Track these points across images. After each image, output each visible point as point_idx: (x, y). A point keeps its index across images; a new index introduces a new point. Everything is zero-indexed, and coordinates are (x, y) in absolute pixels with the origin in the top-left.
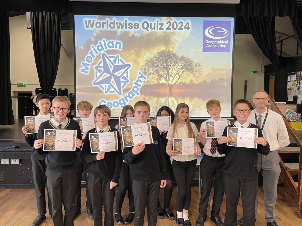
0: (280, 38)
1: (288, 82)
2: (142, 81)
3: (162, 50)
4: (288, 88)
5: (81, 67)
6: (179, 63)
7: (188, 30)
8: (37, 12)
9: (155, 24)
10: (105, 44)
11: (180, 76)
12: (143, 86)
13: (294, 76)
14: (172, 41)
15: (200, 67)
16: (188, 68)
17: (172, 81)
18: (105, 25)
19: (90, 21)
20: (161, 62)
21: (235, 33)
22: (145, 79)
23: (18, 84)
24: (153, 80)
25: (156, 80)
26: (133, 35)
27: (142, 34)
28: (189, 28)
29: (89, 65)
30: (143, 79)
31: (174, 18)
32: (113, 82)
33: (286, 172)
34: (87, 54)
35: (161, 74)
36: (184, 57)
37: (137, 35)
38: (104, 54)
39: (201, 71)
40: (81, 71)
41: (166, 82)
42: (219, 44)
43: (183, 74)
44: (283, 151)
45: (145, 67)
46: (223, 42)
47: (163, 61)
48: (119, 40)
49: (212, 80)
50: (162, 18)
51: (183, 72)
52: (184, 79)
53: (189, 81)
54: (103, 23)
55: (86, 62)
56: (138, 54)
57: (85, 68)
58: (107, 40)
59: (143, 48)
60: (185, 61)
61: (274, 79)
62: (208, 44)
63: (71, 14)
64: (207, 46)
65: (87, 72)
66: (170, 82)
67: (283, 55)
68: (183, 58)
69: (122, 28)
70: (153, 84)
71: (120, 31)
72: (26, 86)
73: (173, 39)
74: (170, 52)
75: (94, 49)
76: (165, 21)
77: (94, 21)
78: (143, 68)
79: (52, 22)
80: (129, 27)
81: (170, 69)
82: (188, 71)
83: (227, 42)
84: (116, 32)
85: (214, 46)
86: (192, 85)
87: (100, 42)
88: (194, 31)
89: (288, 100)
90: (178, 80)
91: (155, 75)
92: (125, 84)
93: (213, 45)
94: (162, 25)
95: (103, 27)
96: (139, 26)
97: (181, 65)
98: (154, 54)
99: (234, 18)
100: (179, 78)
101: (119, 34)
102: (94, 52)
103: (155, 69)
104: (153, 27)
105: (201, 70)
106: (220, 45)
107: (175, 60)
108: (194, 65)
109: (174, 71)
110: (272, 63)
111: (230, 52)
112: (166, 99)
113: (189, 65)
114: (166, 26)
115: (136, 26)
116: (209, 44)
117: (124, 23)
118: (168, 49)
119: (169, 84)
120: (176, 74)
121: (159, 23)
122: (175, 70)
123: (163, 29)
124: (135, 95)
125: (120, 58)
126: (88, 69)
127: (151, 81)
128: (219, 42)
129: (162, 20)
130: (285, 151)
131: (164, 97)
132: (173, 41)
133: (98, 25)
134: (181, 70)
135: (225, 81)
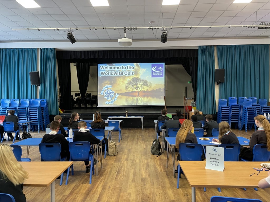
3: (134, 77)
15: (150, 84)
25: (132, 90)
36: (144, 79)
41: (136, 91)
43: (144, 87)
47: (135, 82)
49: (156, 89)
53: (146, 90)
66: (138, 90)
81: (138, 85)
91: (132, 87)
98: (131, 78)
99: (164, 63)
100: (142, 89)
107: (140, 81)
113: (146, 83)
120: (140, 87)
134: (142, 85)
135: (162, 90)
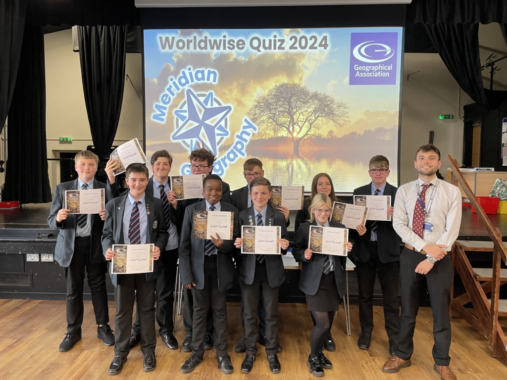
0: (491, 58)
1: (504, 133)
2: (250, 134)
3: (282, 83)
4: (503, 144)
5: (154, 111)
6: (310, 104)
7: (325, 49)
8: (88, 27)
9: (270, 41)
10: (191, 74)
11: (311, 125)
12: (252, 142)
14: (298, 68)
15: (344, 110)
16: (324, 111)
17: (299, 133)
18: (192, 44)
19: (167, 39)
20: (281, 103)
21: (405, 52)
22: (255, 129)
23: (60, 138)
24: (267, 132)
25: (273, 131)
26: (235, 60)
27: (250, 58)
28: (327, 45)
29: (165, 108)
30: (251, 131)
31: (302, 30)
32: (203, 135)
33: (474, 282)
34: (163, 90)
35: (280, 121)
36: (319, 93)
37: (242, 58)
38: (189, 91)
39: (347, 117)
40: (153, 118)
41: (289, 135)
42: (377, 71)
43: (317, 121)
44: (472, 248)
45: (255, 111)
46: (384, 68)
47: (283, 101)
48: (213, 67)
49: (366, 131)
51: (316, 118)
52: (318, 129)
53: (327, 133)
55: (162, 104)
56: (243, 90)
57: (159, 113)
59: (252, 81)
60: (319, 100)
61: (480, 128)
62: (358, 72)
63: (139, 27)
64: (358, 74)
65: (162, 120)
66: (295, 134)
67: (495, 88)
68: (317, 96)
69: (218, 48)
70: (267, 139)
71: (214, 54)
72: (73, 142)
73: (300, 64)
74: (296, 85)
75: (174, 83)
76: (288, 35)
77: (173, 38)
78: (250, 112)
79: (112, 41)
80: (229, 46)
81: (295, 113)
82: (324, 116)
83: (390, 68)
84: (208, 55)
85: (368, 75)
86: (331, 140)
87: (184, 71)
88: (335, 50)
89: (503, 165)
90: (308, 131)
91: (271, 123)
92: (222, 139)
93: (366, 72)
94: (283, 41)
95: (188, 48)
96: (245, 45)
97: (313, 106)
98: (269, 89)
99: (402, 28)
100: (310, 128)
101: (213, 57)
102: (173, 88)
103: (270, 113)
104: (267, 45)
105: (347, 115)
106: (379, 73)
107: (303, 99)
108: (335, 106)
109: (301, 116)
110: (475, 102)
111: (395, 84)
112: (288, 162)
113: (327, 106)
114: (288, 44)
115: (241, 44)
116: (360, 72)
117: (221, 40)
118: (293, 81)
119: (293, 138)
120: (305, 122)
121: (277, 39)
122: (303, 115)
123: (283, 48)
124: (237, 156)
125: (214, 96)
126: (163, 114)
127: (265, 132)
128: (377, 68)
129: (283, 34)
130: (475, 248)
131: (285, 159)
132: (301, 67)
133: (181, 44)
134: (313, 115)
135: (387, 133)
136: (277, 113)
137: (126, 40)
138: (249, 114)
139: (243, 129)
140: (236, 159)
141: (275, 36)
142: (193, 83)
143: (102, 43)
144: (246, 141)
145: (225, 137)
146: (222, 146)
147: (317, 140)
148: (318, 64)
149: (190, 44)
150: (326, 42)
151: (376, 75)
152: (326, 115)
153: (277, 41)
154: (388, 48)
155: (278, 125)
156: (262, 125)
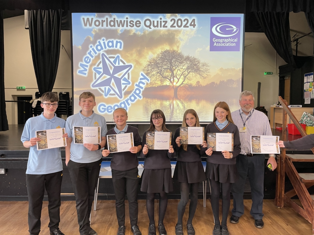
0: (295, 37)
1: (305, 83)
3: (166, 49)
4: (305, 90)
5: (79, 68)
6: (185, 63)
7: (193, 27)
8: (35, 11)
9: (158, 22)
10: (104, 43)
11: (185, 77)
12: (146, 89)
13: (311, 77)
14: (176, 40)
15: (207, 68)
16: (194, 68)
17: (177, 83)
18: (105, 23)
19: (88, 19)
20: (165, 63)
21: (245, 32)
22: (148, 80)
23: (17, 87)
24: (156, 82)
25: (160, 82)
26: (134, 34)
27: (144, 33)
28: (195, 25)
29: (87, 66)
30: (145, 81)
31: (178, 15)
33: (300, 183)
34: (85, 54)
35: (165, 75)
36: (190, 56)
37: (139, 33)
39: (209, 72)
40: (79, 73)
41: (171, 84)
42: (228, 42)
43: (189, 75)
44: (297, 160)
45: (148, 68)
46: (232, 40)
47: (167, 61)
48: (119, 39)
49: (221, 82)
50: (166, 15)
51: (188, 73)
52: (190, 80)
53: (196, 83)
54: (102, 21)
55: (84, 63)
56: (140, 54)
57: (83, 69)
58: (107, 39)
59: (146, 48)
60: (190, 61)
61: (290, 80)
62: (215, 43)
63: (69, 11)
64: (215, 44)
65: (85, 74)
66: (175, 84)
67: (298, 55)
68: (189, 58)
69: (123, 26)
70: (156, 86)
71: (120, 30)
72: (26, 89)
73: (178, 37)
74: (175, 51)
75: (93, 49)
76: (169, 18)
77: (92, 19)
79: (51, 22)
80: (130, 24)
81: (174, 69)
82: (194, 72)
83: (236, 40)
84: (116, 31)
85: (222, 45)
86: (199, 87)
87: (99, 41)
88: (200, 29)
89: (305, 103)
90: (183, 82)
91: (159, 76)
92: (126, 87)
93: (221, 43)
94: (166, 22)
95: (102, 26)
96: (141, 24)
97: (186, 65)
98: (157, 53)
99: (243, 14)
100: (185, 80)
101: (119, 32)
102: (92, 52)
103: (158, 70)
104: (156, 24)
105: (208, 71)
106: (229, 44)
107: (180, 60)
108: (201, 65)
109: (179, 72)
110: (287, 64)
111: (239, 51)
112: (170, 102)
113: (195, 65)
114: (169, 24)
115: (138, 24)
116: (217, 43)
117: (124, 21)
118: (173, 48)
119: (173, 86)
120: (181, 76)
121: (162, 20)
122: (180, 71)
123: (167, 27)
124: (136, 98)
126: (86, 70)
128: (227, 40)
129: (166, 17)
130: (299, 160)
131: (168, 100)
132: (178, 39)
133: (97, 23)
134: (186, 71)
135: (235, 83)
136: (163, 70)
137: (61, 21)
138: (144, 70)
139: (140, 80)
140: (136, 100)
141: (161, 19)
142: (106, 49)
143: (44, 23)
144: (142, 88)
145: (128, 86)
146: (126, 91)
147: (189, 87)
148: (189, 38)
149: (104, 23)
150: (194, 23)
151: (227, 45)
152: (195, 71)
153: (162, 22)
154: (234, 27)
155: (163, 77)
156: (153, 77)
